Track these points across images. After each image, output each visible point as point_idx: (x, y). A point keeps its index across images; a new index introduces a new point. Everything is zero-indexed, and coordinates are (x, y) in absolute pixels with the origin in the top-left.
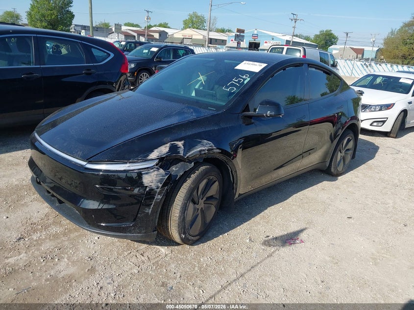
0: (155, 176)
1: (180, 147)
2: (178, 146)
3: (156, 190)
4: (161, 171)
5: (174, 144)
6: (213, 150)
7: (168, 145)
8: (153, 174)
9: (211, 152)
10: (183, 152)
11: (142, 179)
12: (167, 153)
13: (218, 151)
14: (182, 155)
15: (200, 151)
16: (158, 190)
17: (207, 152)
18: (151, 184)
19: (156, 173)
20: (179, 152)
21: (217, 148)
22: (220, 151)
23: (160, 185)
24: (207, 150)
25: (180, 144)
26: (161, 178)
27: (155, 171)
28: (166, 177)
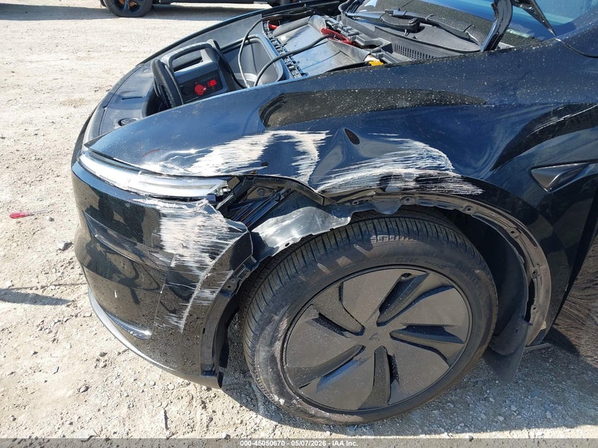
0: (196, 229)
1: (304, 153)
2: (300, 149)
3: (197, 272)
4: (219, 220)
5: (290, 137)
6: (442, 181)
7: (264, 139)
8: (190, 223)
9: (434, 188)
10: (310, 172)
11: (159, 230)
12: (252, 165)
13: (468, 188)
14: (304, 179)
15: (386, 179)
16: (203, 275)
17: (412, 184)
18: (181, 251)
19: (200, 220)
20: (297, 168)
21: (467, 180)
22: (479, 191)
23: (211, 263)
24: (417, 180)
25: (309, 141)
26: (214, 240)
27: (197, 214)
28: (232, 242)
